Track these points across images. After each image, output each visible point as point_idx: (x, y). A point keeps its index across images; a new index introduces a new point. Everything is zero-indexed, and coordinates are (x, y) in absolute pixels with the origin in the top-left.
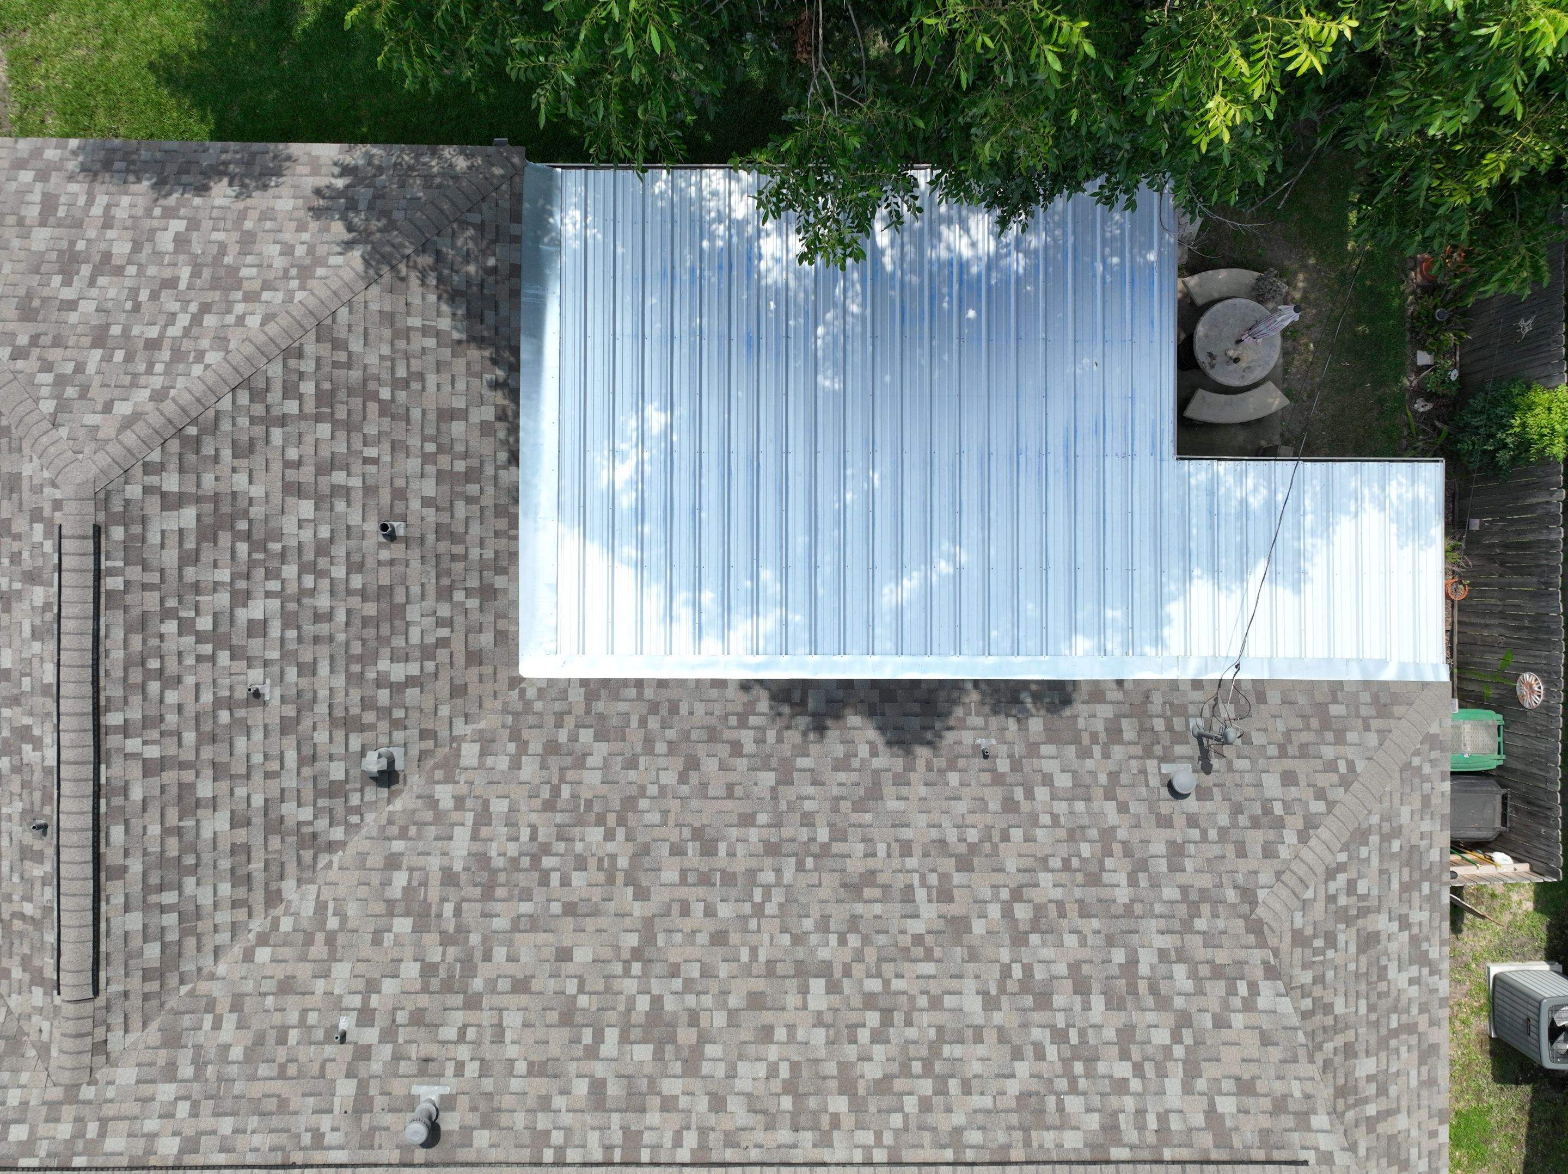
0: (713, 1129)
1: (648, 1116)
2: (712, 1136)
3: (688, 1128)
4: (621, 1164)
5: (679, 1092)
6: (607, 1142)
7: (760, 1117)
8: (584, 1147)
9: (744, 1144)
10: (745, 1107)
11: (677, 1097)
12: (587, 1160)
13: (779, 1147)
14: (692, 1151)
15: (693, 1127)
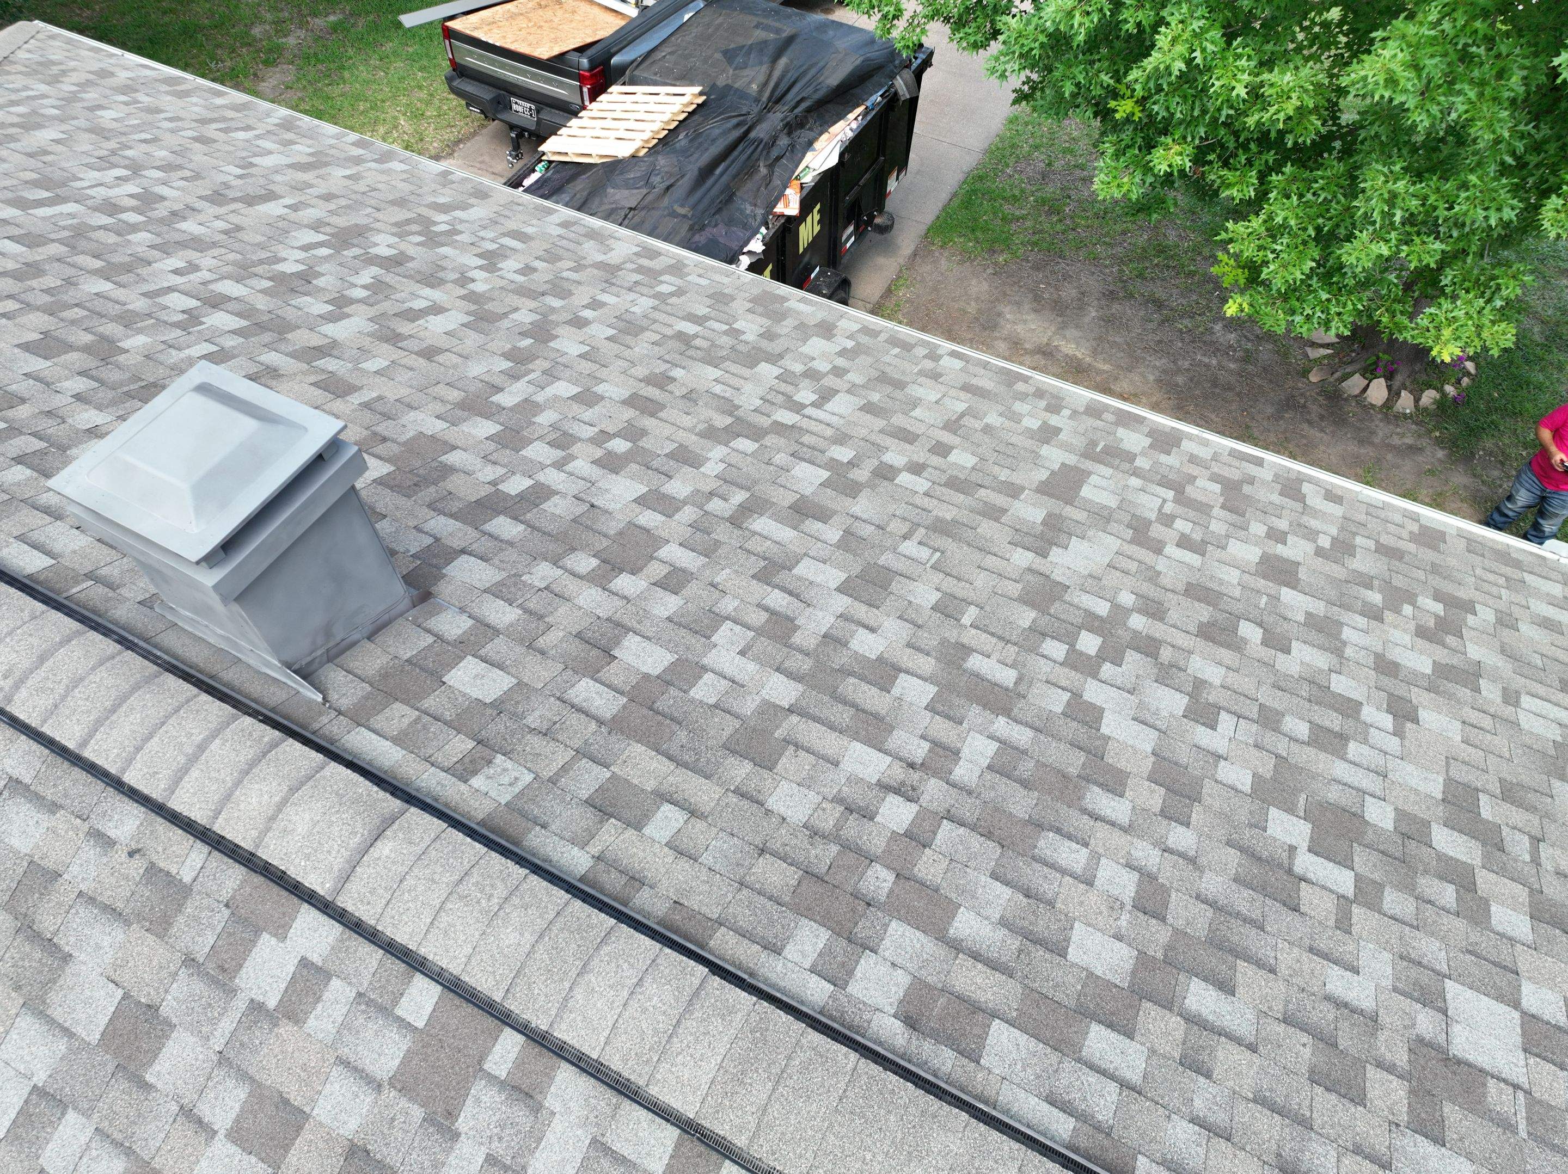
0: (189, 961)
1: (350, 1126)
2: (203, 944)
3: (256, 1007)
4: (505, 1018)
5: (222, 1148)
6: (520, 1114)
7: (47, 922)
8: (599, 1146)
9: (136, 867)
10: (67, 979)
11: (237, 1135)
12: (605, 1097)
13: (53, 807)
14: (281, 932)
15: (240, 1004)
